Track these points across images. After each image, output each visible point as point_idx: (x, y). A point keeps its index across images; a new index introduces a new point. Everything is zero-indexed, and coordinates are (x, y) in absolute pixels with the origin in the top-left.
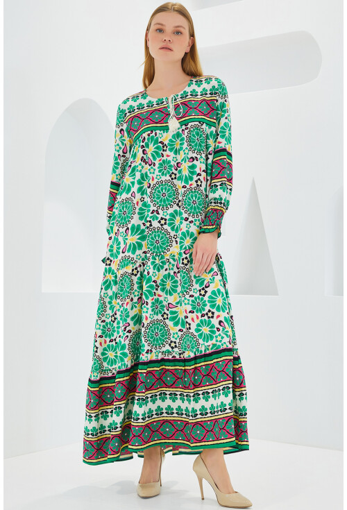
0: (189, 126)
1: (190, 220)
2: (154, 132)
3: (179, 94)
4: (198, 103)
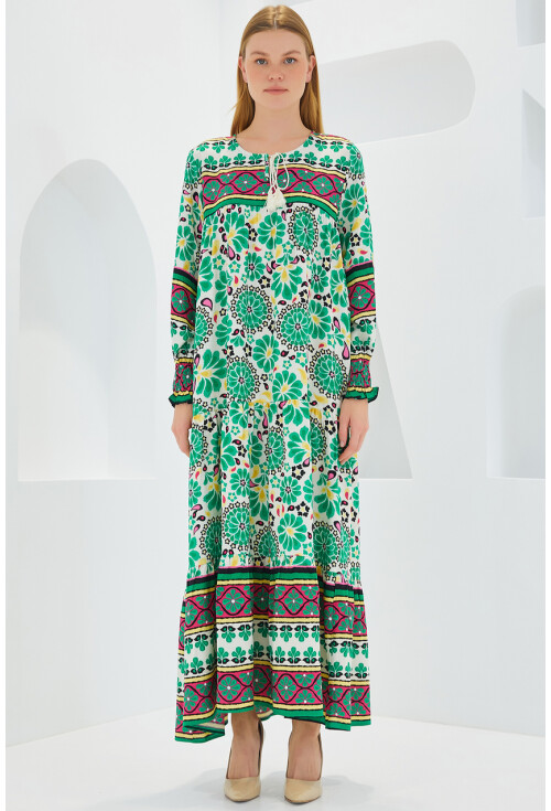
2: (237, 207)
3: (288, 154)
4: (314, 175)
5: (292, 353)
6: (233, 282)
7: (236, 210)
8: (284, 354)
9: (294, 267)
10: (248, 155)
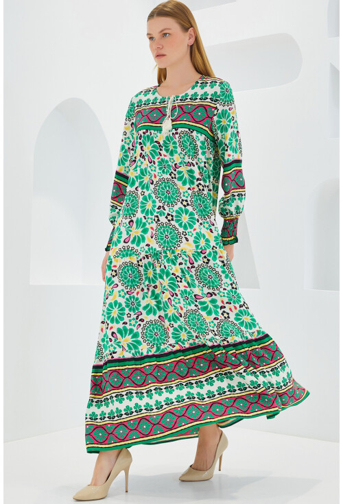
0: (179, 131)
4: (194, 108)
5: (200, 221)
6: (153, 177)
7: (148, 133)
10: (160, 98)
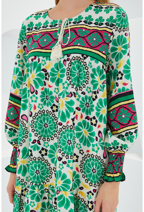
0: (70, 57)
1: (63, 160)
2: (37, 58)
3: (74, 18)
4: (89, 32)
5: (64, 159)
6: (33, 108)
7: (37, 60)
8: (60, 159)
9: (69, 99)
10: (50, 21)
